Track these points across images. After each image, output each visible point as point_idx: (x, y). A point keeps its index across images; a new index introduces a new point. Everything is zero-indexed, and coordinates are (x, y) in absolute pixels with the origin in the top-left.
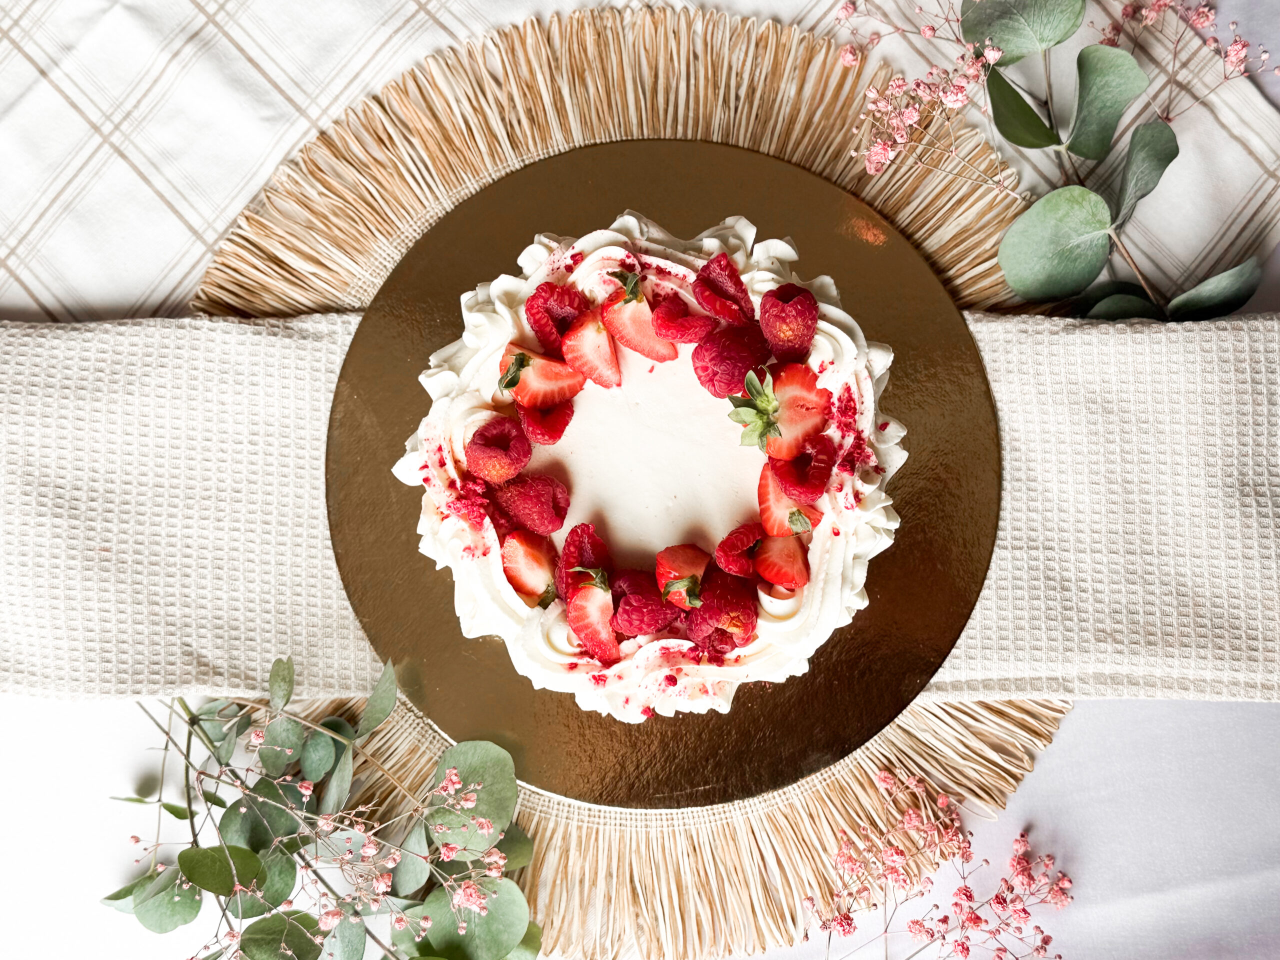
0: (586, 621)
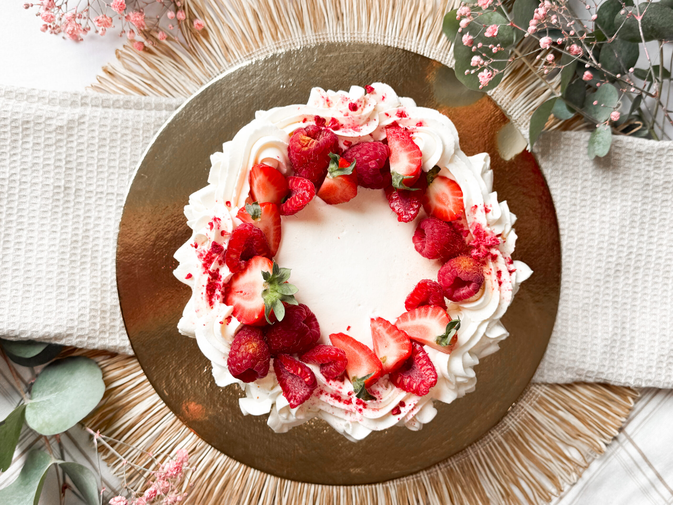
0: (409, 153)
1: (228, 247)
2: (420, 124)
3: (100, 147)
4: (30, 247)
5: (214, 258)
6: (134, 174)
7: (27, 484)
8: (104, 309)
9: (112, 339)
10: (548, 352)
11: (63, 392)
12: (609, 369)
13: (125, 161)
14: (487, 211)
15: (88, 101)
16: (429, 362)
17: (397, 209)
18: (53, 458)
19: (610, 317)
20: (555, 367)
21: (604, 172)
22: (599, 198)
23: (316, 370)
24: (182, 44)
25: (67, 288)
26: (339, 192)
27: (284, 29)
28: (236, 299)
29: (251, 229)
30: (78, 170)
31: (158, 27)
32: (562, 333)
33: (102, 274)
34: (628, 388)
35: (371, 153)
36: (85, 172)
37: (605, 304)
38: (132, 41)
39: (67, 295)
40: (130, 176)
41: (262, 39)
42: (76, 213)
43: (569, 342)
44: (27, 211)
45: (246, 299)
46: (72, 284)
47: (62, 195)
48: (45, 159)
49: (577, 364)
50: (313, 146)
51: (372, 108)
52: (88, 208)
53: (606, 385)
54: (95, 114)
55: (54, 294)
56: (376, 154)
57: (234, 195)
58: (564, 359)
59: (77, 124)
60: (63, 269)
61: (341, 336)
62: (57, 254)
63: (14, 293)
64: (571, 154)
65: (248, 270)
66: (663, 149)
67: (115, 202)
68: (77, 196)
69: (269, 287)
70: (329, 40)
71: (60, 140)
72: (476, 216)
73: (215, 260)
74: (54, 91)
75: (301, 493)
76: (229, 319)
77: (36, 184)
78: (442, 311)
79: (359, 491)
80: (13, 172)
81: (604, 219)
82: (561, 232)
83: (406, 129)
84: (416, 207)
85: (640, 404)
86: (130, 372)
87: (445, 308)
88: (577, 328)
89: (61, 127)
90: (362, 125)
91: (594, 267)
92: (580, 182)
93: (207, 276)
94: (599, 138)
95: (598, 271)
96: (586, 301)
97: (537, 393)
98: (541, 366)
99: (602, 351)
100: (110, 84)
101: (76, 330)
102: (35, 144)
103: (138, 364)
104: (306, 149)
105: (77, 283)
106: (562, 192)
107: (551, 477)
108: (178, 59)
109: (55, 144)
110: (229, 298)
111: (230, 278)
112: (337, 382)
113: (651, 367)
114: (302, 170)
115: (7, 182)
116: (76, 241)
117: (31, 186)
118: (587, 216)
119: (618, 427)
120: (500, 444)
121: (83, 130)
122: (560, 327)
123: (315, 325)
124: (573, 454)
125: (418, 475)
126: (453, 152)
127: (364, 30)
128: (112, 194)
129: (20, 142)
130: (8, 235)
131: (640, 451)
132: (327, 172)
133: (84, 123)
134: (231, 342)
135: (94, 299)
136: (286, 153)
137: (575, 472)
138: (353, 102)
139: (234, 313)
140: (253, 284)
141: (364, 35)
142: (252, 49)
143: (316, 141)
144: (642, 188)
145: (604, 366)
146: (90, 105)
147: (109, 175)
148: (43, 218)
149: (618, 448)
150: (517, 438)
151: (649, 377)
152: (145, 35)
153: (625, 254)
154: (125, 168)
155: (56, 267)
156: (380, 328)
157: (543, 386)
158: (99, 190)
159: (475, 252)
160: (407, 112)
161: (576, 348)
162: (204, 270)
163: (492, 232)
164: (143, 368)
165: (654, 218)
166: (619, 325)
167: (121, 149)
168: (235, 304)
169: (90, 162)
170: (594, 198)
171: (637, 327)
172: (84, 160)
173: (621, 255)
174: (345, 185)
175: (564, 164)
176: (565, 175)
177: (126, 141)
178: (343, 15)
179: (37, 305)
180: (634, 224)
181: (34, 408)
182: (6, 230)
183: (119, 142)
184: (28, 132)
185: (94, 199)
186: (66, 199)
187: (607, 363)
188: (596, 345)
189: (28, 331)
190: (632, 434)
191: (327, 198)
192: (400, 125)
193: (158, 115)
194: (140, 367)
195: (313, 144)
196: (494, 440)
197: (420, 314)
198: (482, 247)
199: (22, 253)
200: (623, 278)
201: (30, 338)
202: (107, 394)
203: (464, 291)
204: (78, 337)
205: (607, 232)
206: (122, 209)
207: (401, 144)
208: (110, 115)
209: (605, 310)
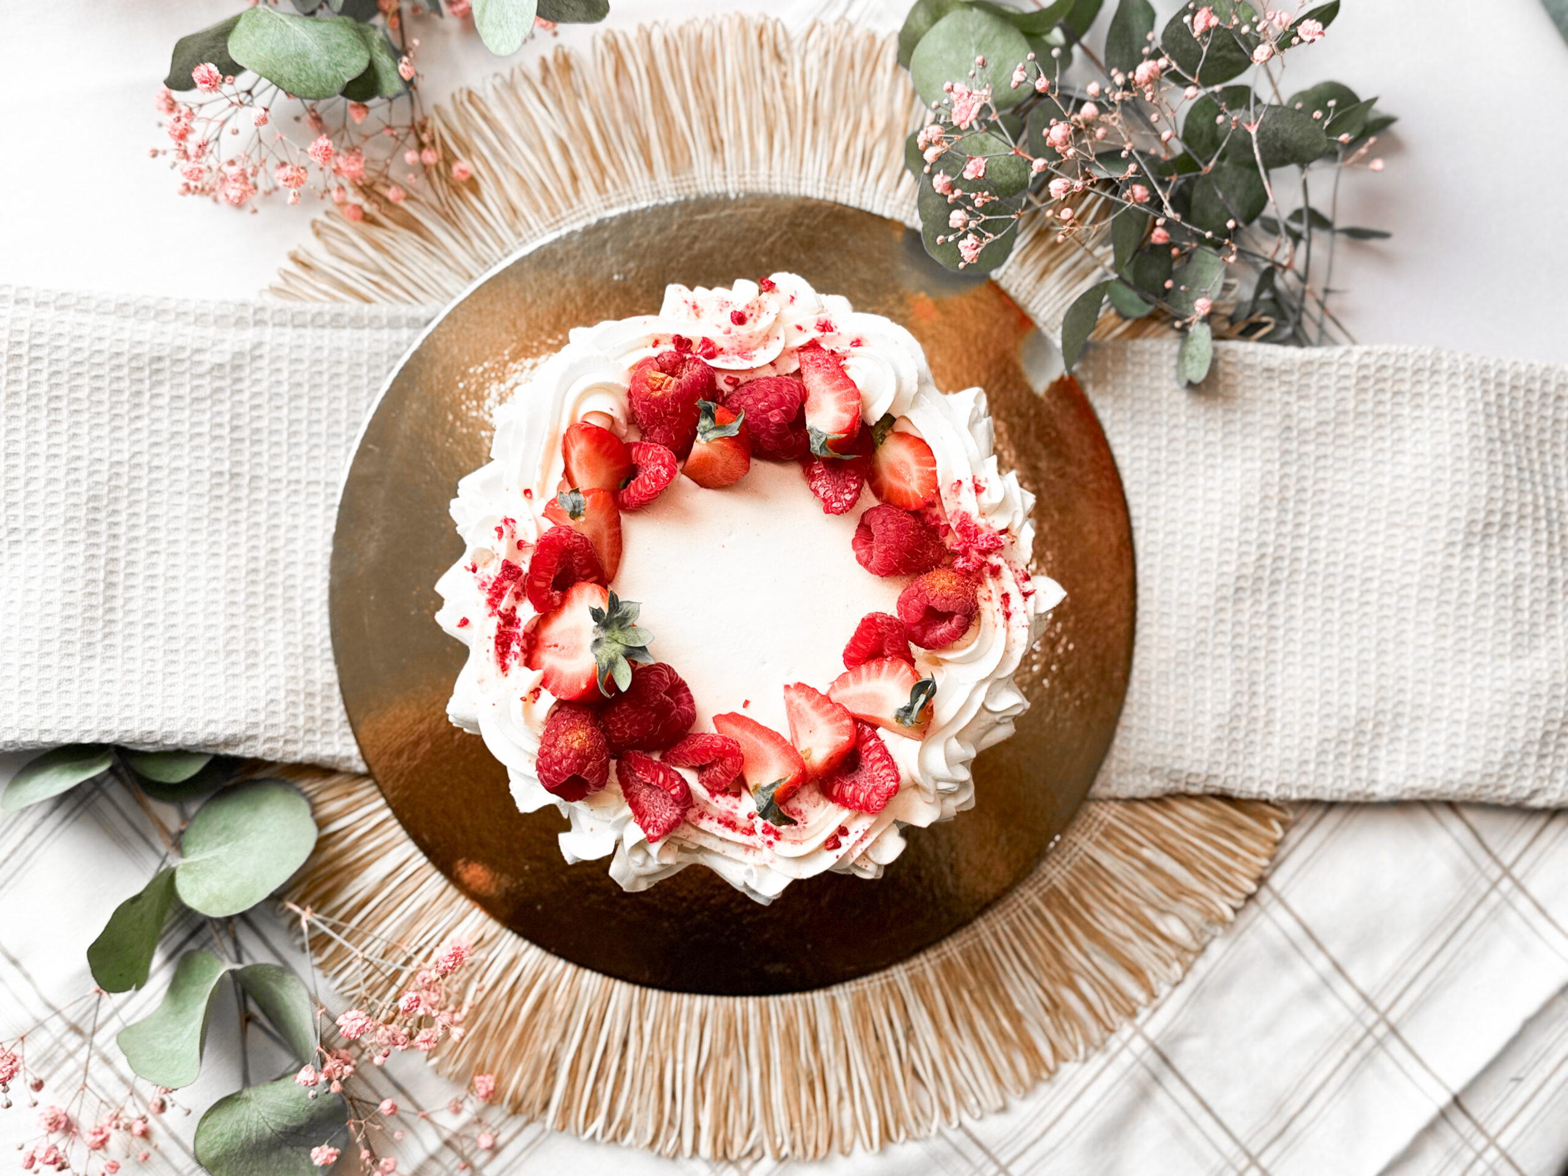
0: (839, 394)
1: (531, 568)
2: (857, 343)
3: (291, 399)
4: (173, 584)
5: (505, 589)
6: (355, 445)
7: (180, 1012)
8: (310, 689)
9: (328, 744)
10: (1117, 741)
11: (242, 842)
12: (1227, 768)
13: (337, 422)
14: (978, 489)
15: (266, 316)
16: (886, 754)
17: (822, 491)
18: (227, 961)
19: (1228, 673)
20: (1131, 766)
21: (1207, 410)
22: (1201, 457)
23: (691, 778)
24: (433, 207)
25: (243, 655)
26: (720, 465)
27: (618, 173)
28: (548, 658)
29: (568, 536)
30: (254, 443)
31: (387, 177)
32: (1142, 706)
33: (304, 628)
34: (1267, 802)
35: (774, 398)
36: (265, 446)
37: (1219, 651)
38: (342, 204)
39: (243, 667)
40: (348, 450)
41: (577, 192)
42: (253, 520)
43: (1153, 722)
44: (165, 520)
45: (565, 657)
46: (252, 646)
47: (226, 488)
48: (193, 425)
49: (1169, 761)
50: (671, 389)
51: (772, 317)
52: (273, 510)
53: (1225, 797)
54: (281, 340)
55: (221, 667)
56: (782, 398)
57: (538, 478)
58: (1144, 753)
59: (248, 359)
60: (235, 622)
61: (734, 718)
62: (222, 595)
63: (148, 666)
64: (1146, 381)
65: (566, 608)
66: (1310, 363)
67: (322, 497)
68: (253, 490)
69: (602, 634)
70: (700, 188)
71: (219, 390)
72: (961, 498)
73: (508, 592)
74: (204, 301)
75: (678, 1013)
76: (536, 692)
77: (177, 469)
78: (905, 666)
79: (782, 1005)
80: (136, 449)
81: (1211, 495)
82: (1135, 524)
83: (833, 352)
84: (853, 486)
85: (1295, 835)
86: (359, 804)
87: (911, 662)
88: (1168, 697)
89: (221, 366)
90: (755, 349)
91: (1195, 585)
92: (1165, 429)
93: (496, 620)
94: (1191, 349)
95: (1204, 590)
96: (1182, 646)
97: (1100, 818)
98: (1104, 767)
99: (1214, 736)
100: (306, 284)
101: (262, 728)
102: (174, 398)
103: (374, 788)
104: (659, 393)
105: (261, 645)
106: (1134, 449)
107: (1136, 972)
108: (425, 233)
109: (211, 396)
110: (535, 658)
111: (534, 622)
112: (729, 798)
113: (1306, 762)
114: (653, 430)
115: (126, 468)
116: (255, 571)
117: (170, 474)
118: (1180, 491)
119: (1254, 876)
120: (1037, 912)
121: (260, 369)
122: (1136, 696)
123: (686, 700)
124: (1173, 927)
125: (888, 972)
126: (915, 389)
127: (763, 169)
128: (317, 483)
129: (147, 395)
130: (133, 563)
131: (1299, 921)
132: (695, 433)
133: (261, 357)
134: (541, 733)
135: (291, 673)
136: (625, 401)
137: (1178, 959)
138: (739, 310)
139: (544, 682)
140: (577, 631)
141: (763, 177)
142: (560, 212)
143: (675, 380)
144: (1279, 436)
145: (1218, 763)
146: (270, 324)
147: (310, 450)
148: (194, 530)
149: (1257, 915)
150: (1066, 900)
151: (1304, 780)
152: (364, 192)
153: (1253, 558)
154: (339, 435)
155: (222, 618)
156: (801, 701)
157: (1112, 803)
158: (294, 476)
159: (960, 563)
160: (834, 321)
161: (1166, 733)
162: (489, 610)
163: (989, 526)
164: (384, 795)
165: (1304, 490)
166: (1245, 687)
167: (331, 402)
168: (546, 666)
169: (274, 427)
170: (1193, 459)
171: (1278, 691)
172: (264, 423)
173: (1246, 559)
174: (728, 454)
175: (1134, 400)
176: (1138, 418)
177: (338, 387)
178: (722, 142)
179: (192, 686)
180: (1268, 503)
181: (190, 872)
182: (129, 554)
183: (325, 390)
184: (160, 377)
185: (284, 494)
186: (233, 494)
187: (1223, 758)
188: (1202, 725)
189: (177, 732)
190: (1284, 888)
191: (699, 476)
192: (823, 345)
193: (395, 338)
194: (378, 794)
195: (671, 385)
196: (1025, 906)
197: (869, 673)
198: (974, 554)
199: (159, 594)
200: (1249, 602)
201: (181, 746)
202: (322, 844)
203: (942, 631)
204: (265, 742)
205: (1218, 519)
206: (336, 509)
207: (825, 379)
208: (309, 341)
209: (1219, 662)
